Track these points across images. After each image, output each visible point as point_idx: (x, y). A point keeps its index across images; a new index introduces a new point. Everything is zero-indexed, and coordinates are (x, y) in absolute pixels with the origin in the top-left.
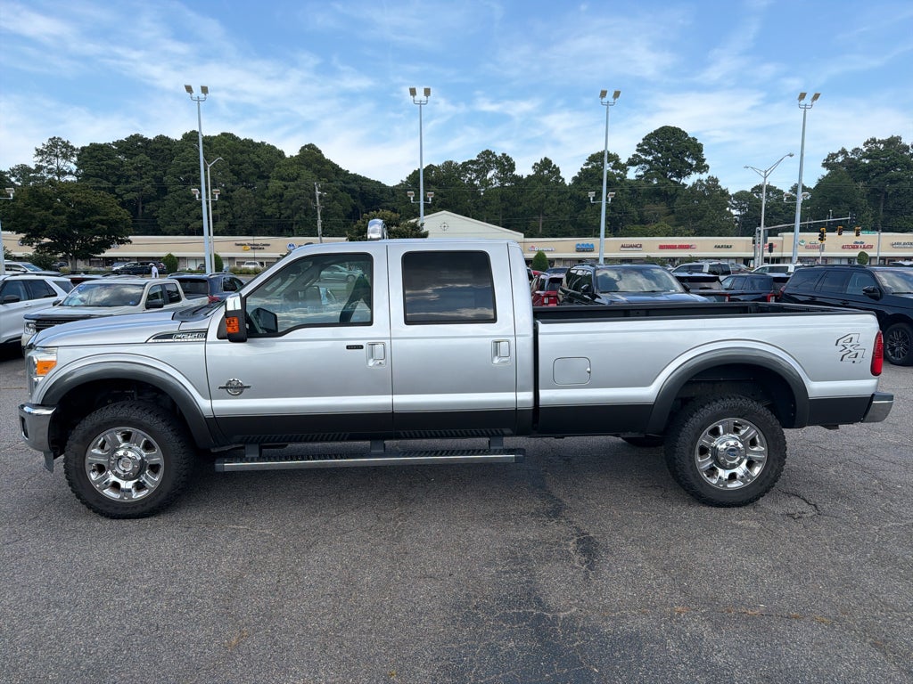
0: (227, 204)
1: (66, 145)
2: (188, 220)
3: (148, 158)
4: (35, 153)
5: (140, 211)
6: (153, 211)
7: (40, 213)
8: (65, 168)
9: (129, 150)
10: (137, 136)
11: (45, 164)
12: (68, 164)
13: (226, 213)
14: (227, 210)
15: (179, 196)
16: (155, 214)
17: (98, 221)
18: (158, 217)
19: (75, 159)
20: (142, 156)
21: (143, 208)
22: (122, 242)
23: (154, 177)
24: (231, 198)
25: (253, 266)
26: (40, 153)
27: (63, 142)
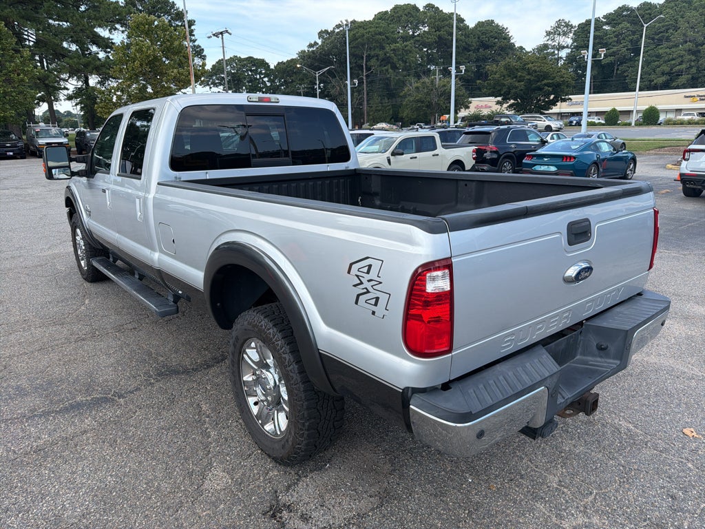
0: (693, 58)
1: (567, 25)
2: (653, 76)
3: (628, 25)
4: (545, 34)
5: (615, 71)
6: (624, 72)
7: (508, 81)
8: (563, 44)
9: (614, 20)
10: (624, 6)
11: (550, 42)
12: (567, 39)
13: (691, 67)
14: (693, 64)
15: (649, 56)
16: (626, 74)
17: (545, 85)
18: (628, 76)
19: (571, 35)
20: (626, 24)
21: (618, 69)
22: (564, 100)
23: (631, 41)
24: (699, 51)
25: (690, 117)
26: (548, 34)
27: (565, 23)
